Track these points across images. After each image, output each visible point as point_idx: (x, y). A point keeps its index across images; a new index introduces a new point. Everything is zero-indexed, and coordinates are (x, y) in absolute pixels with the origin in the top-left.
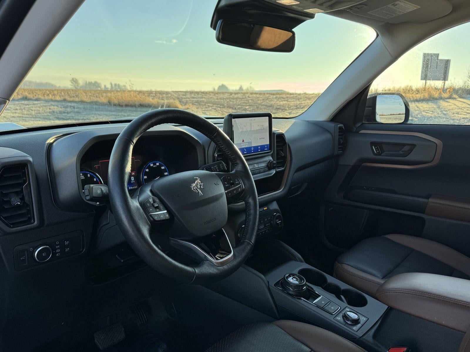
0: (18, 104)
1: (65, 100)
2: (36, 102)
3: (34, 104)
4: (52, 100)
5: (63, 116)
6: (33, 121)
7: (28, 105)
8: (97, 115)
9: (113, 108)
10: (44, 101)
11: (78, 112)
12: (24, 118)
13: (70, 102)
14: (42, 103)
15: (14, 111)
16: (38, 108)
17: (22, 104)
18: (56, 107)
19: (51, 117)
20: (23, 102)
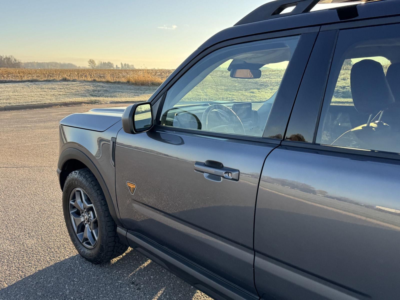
0: (61, 84)
1: (95, 81)
2: (74, 83)
3: (73, 84)
4: (85, 81)
5: (95, 93)
6: (75, 97)
7: (68, 85)
8: (121, 93)
9: (132, 87)
10: (79, 81)
11: (106, 91)
12: (68, 96)
13: (99, 82)
14: (77, 83)
15: (59, 90)
16: (76, 88)
17: (64, 84)
18: (89, 87)
19: (87, 95)
20: (64, 83)
